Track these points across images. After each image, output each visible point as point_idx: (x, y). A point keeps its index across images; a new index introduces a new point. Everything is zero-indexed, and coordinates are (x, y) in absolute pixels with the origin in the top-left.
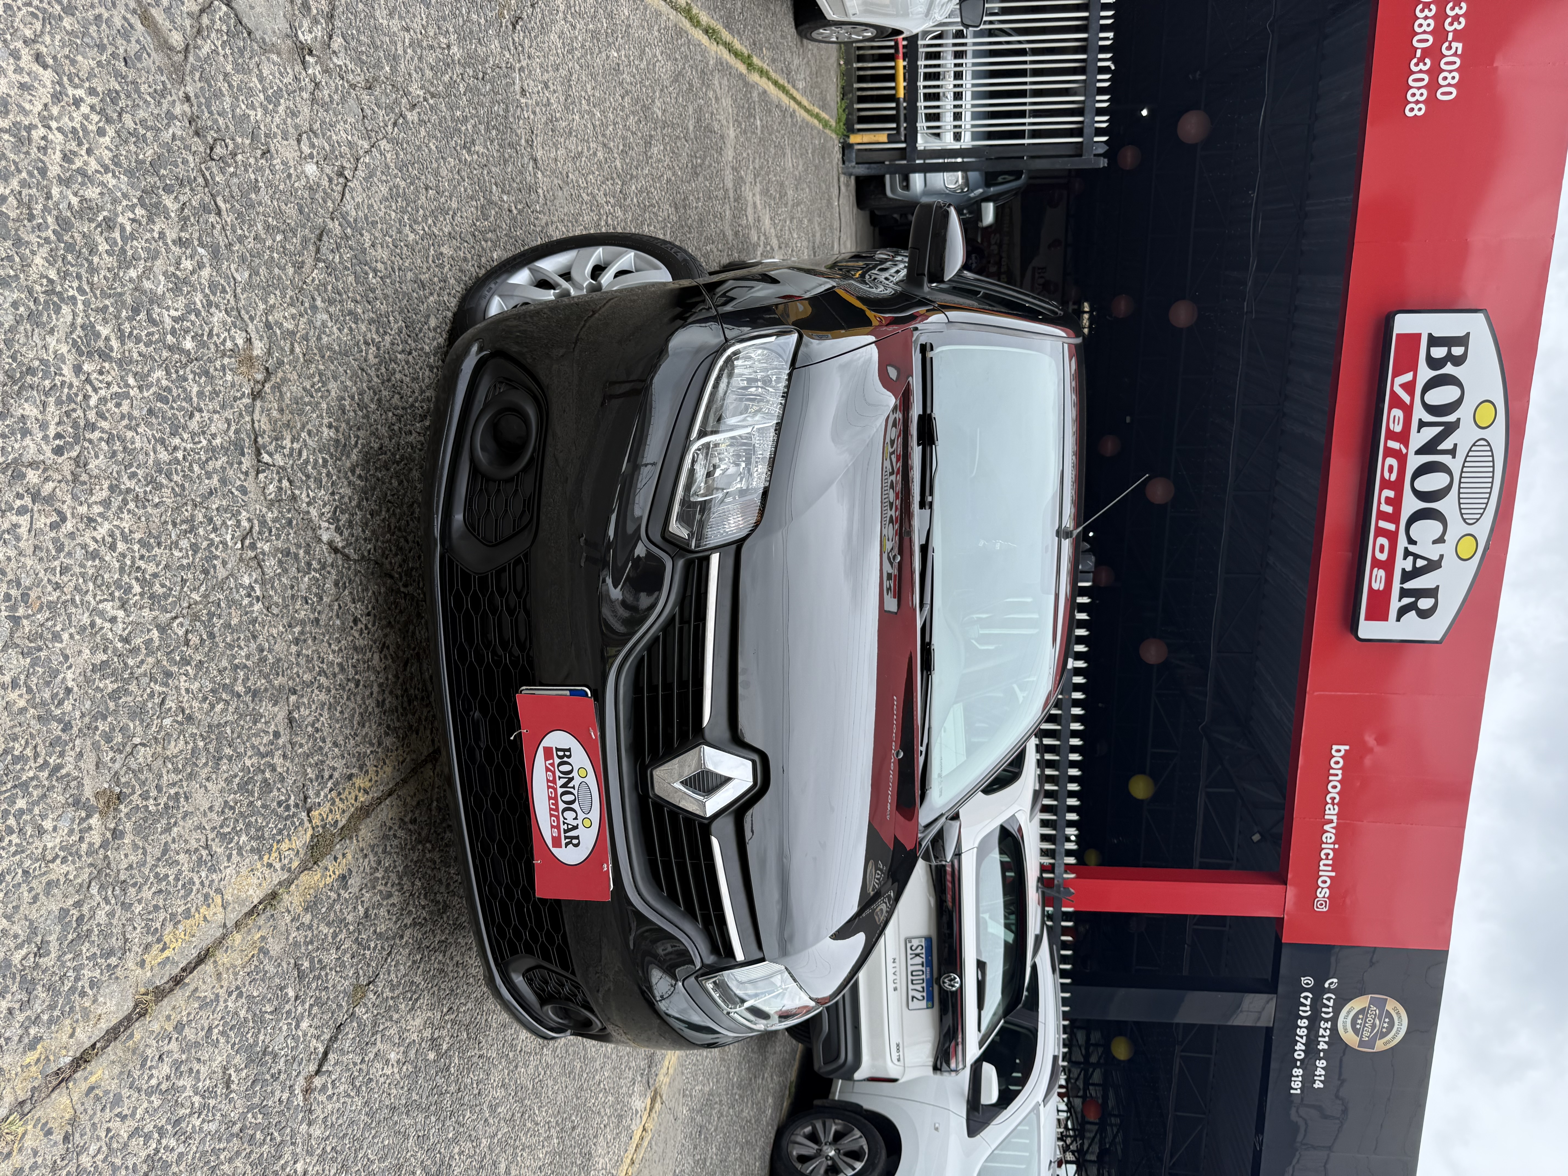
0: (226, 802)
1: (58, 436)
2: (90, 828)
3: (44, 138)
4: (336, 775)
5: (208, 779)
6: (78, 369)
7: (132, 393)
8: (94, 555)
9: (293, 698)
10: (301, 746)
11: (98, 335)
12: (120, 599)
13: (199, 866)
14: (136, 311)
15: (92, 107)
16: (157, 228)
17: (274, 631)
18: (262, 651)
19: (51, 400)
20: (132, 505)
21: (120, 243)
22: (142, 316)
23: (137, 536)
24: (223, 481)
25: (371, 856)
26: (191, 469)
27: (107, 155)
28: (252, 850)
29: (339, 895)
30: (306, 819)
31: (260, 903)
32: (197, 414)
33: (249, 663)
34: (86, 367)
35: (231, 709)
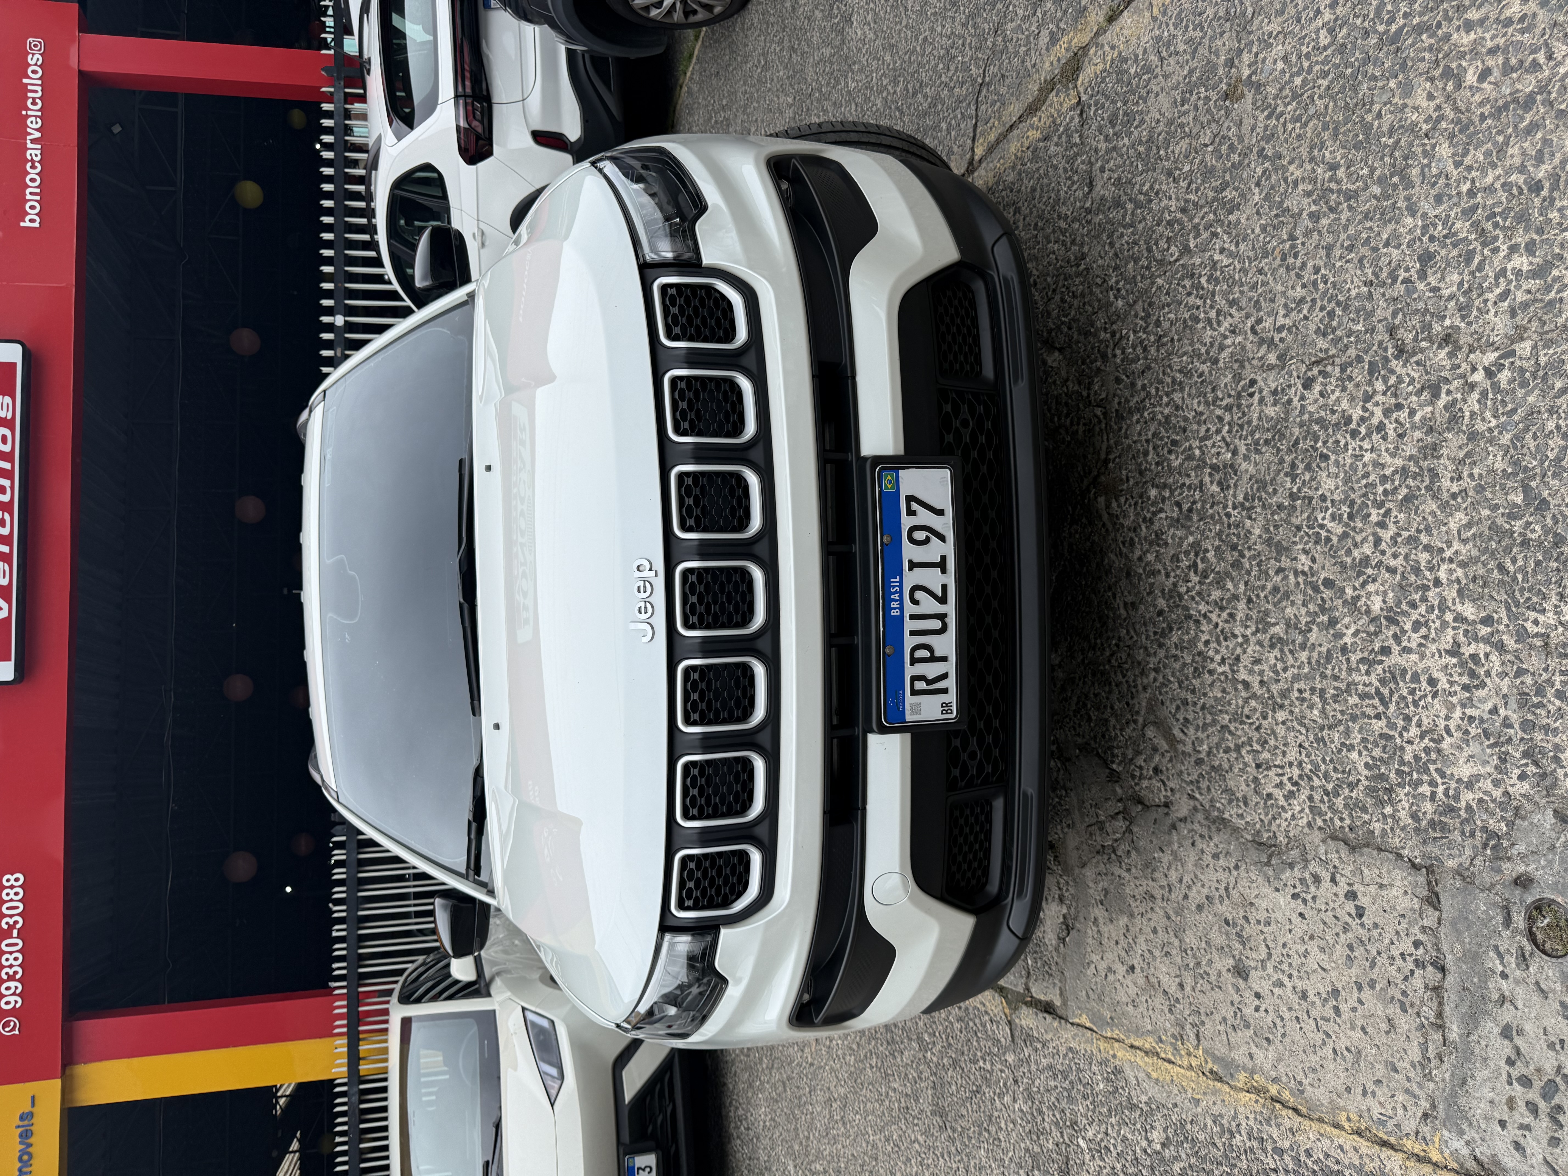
0: (1145, 102)
1: (1251, 395)
2: (1249, 66)
3: (1247, 627)
4: (1055, 139)
5: (1158, 121)
6: (1235, 453)
7: (1197, 443)
8: (1232, 303)
9: (1088, 205)
10: (1083, 162)
11: (1220, 484)
12: (1216, 270)
13: (1169, 41)
14: (1190, 510)
15: (1212, 660)
16: (1172, 580)
17: (1100, 262)
18: (1110, 243)
19: (1255, 423)
20: (1203, 351)
21: (1199, 561)
22: (1185, 507)
23: (1200, 325)
24: (1133, 385)
25: (1029, 67)
26: (1157, 389)
27: (1205, 627)
28: (1126, 60)
29: (1058, 26)
30: (1082, 95)
31: (1122, 11)
32: (1150, 437)
33: (1121, 230)
34: (1230, 455)
35: (1137, 186)
